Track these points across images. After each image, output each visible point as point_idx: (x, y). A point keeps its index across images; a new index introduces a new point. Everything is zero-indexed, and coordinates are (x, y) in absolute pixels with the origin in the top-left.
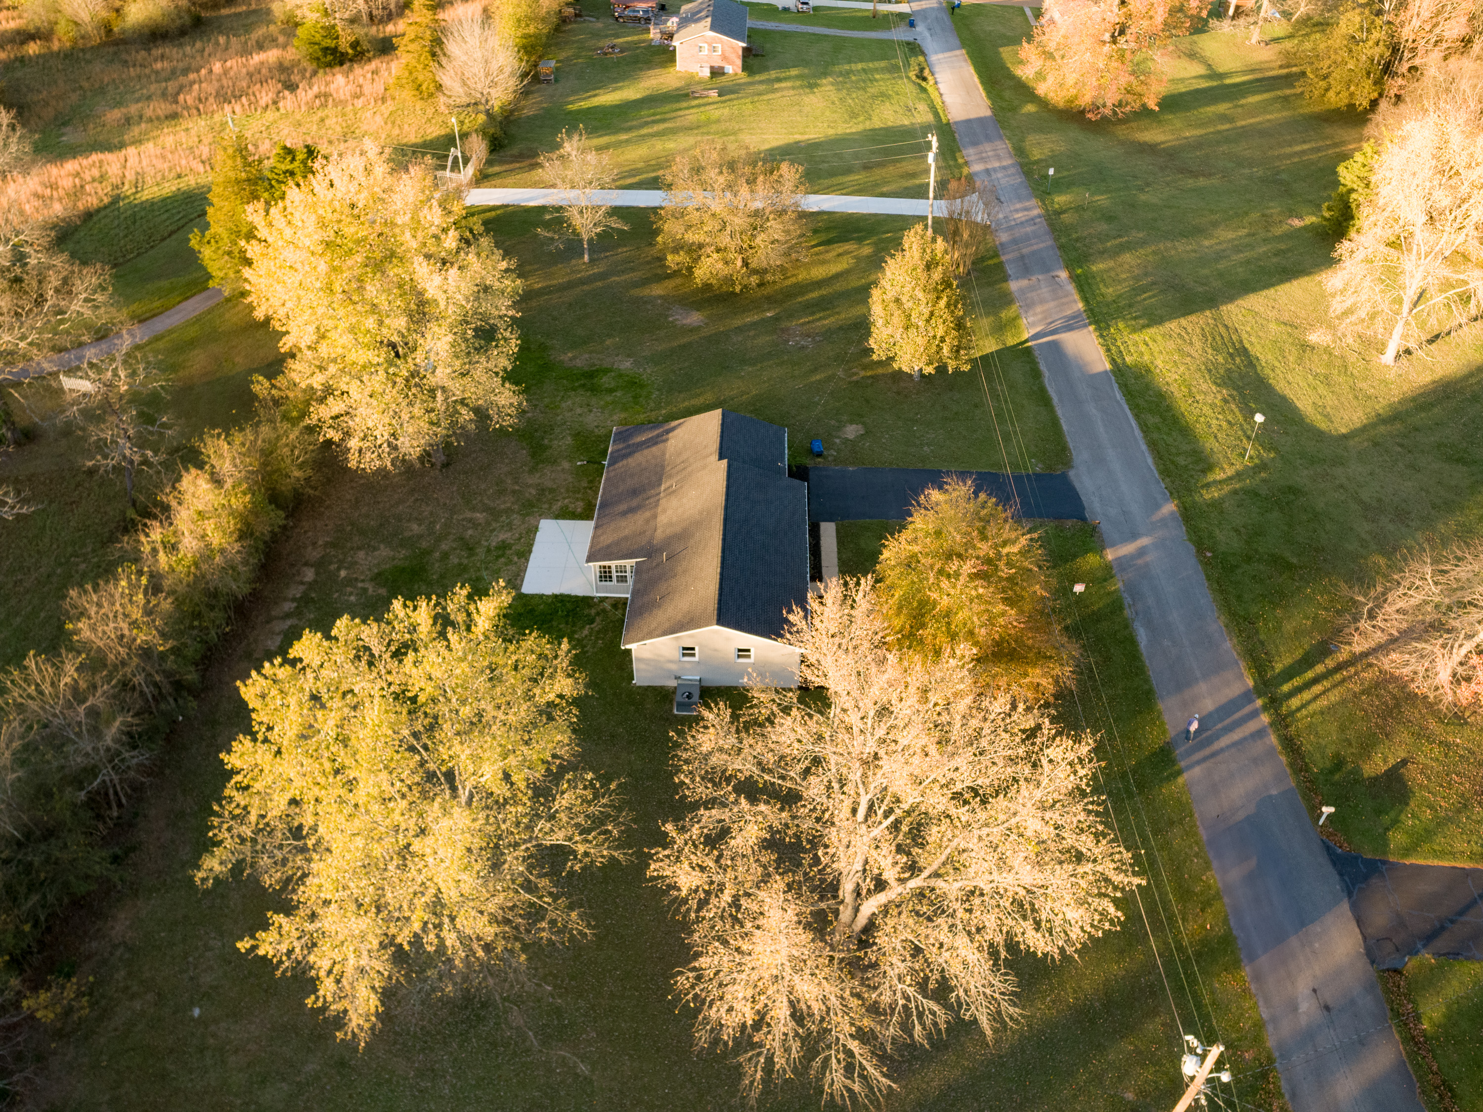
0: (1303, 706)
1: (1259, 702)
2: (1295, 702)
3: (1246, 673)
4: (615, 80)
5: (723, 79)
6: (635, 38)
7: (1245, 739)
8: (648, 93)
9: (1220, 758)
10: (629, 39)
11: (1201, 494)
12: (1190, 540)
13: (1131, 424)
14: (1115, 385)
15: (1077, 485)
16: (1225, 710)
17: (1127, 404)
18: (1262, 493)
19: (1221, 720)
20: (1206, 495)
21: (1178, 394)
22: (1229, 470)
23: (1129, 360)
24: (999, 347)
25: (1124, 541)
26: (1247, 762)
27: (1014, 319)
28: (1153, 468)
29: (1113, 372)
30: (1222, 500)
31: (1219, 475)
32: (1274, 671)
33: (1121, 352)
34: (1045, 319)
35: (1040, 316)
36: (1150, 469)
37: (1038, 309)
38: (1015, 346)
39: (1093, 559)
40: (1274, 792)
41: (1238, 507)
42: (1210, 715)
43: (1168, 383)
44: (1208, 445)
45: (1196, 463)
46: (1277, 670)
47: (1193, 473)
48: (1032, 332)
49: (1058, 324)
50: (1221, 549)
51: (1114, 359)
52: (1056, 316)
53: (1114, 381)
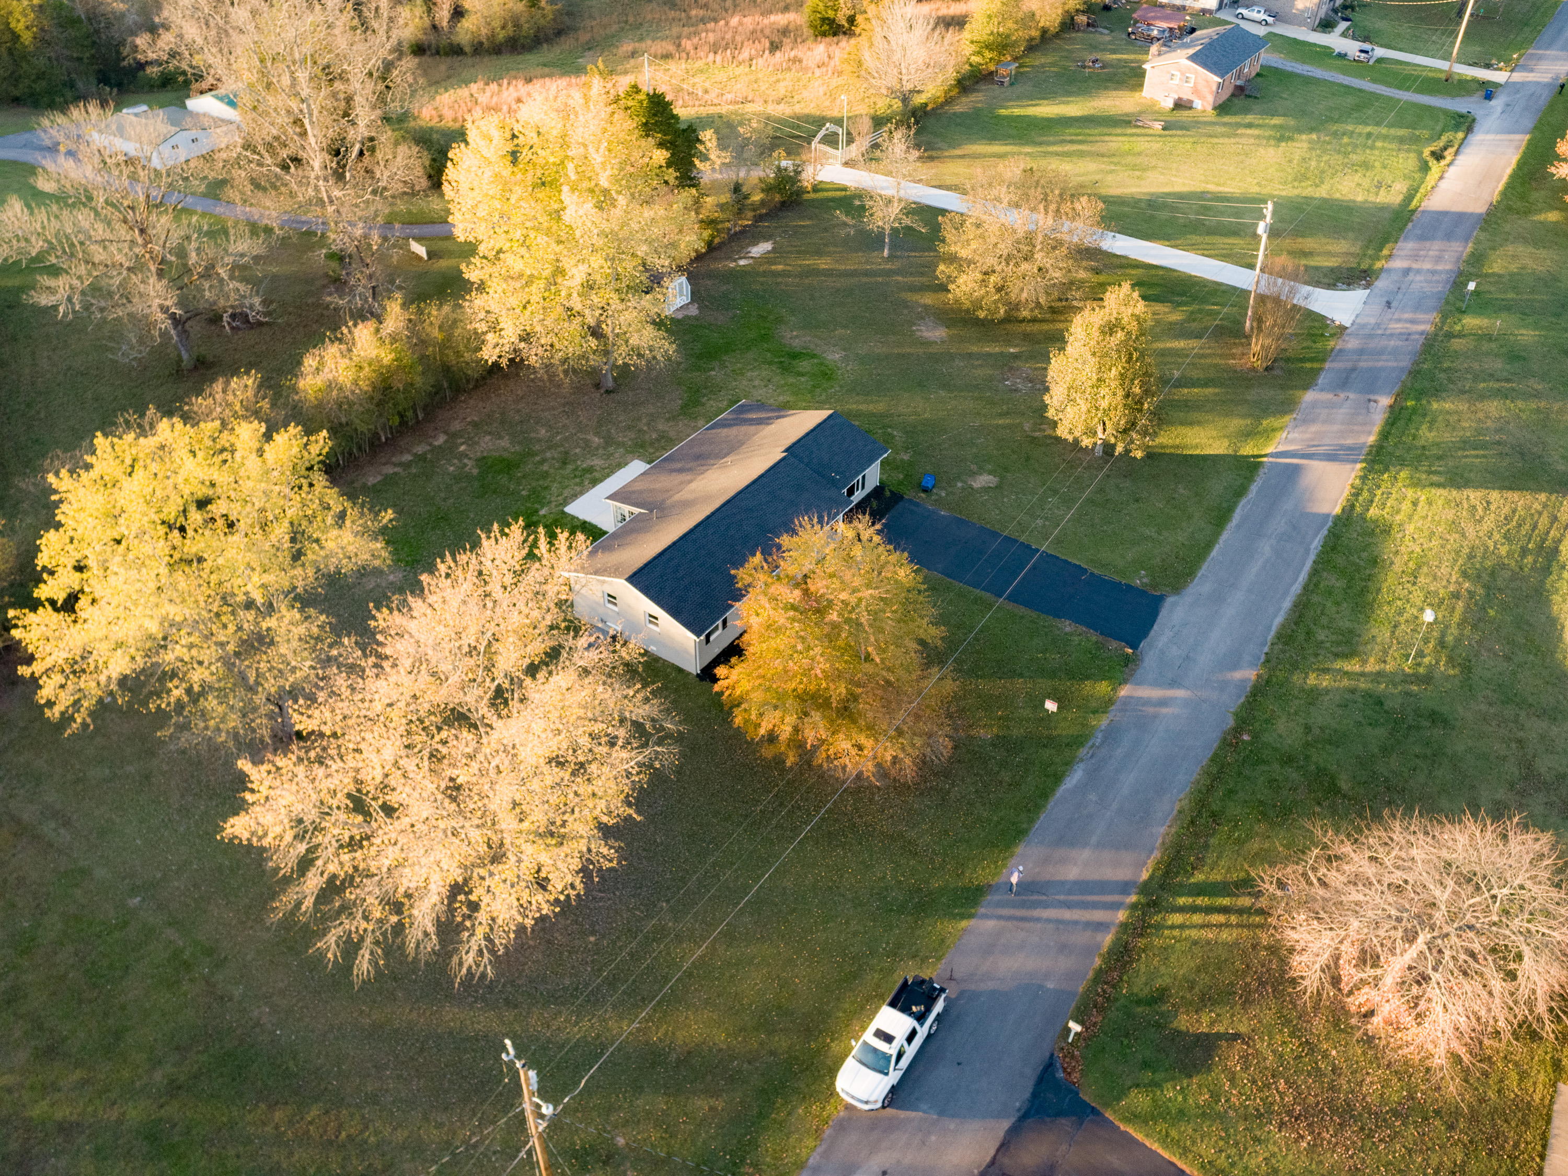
0: (1182, 927)
1: (1133, 898)
2: (1177, 918)
3: (1151, 864)
4: (1069, 94)
5: (1186, 113)
6: (1132, 57)
7: (1076, 923)
8: (1092, 112)
9: (1027, 925)
10: (1125, 56)
11: (1306, 677)
12: (1236, 714)
13: (1298, 576)
14: (1325, 532)
15: (1163, 613)
16: (1084, 887)
17: (1318, 555)
18: (1388, 704)
19: (1070, 892)
20: (1312, 680)
21: (1397, 567)
22: (1372, 666)
23: (1373, 512)
24: (1226, 452)
25: (1156, 684)
26: (1052, 944)
27: (1274, 430)
28: (1274, 628)
29: (1337, 518)
30: (1327, 691)
31: (1353, 666)
32: (1188, 878)
33: (1372, 501)
34: (1312, 440)
35: (1308, 436)
36: (1269, 628)
37: (1314, 428)
38: (1247, 457)
39: (1103, 687)
40: (1050, 985)
41: (1338, 706)
42: (1062, 883)
43: (1397, 552)
44: (1374, 631)
45: (1339, 644)
46: (1192, 880)
47: (1322, 652)
48: (1281, 448)
49: (1321, 450)
50: (1267, 738)
51: (1353, 506)
52: (1328, 441)
53: (1326, 528)
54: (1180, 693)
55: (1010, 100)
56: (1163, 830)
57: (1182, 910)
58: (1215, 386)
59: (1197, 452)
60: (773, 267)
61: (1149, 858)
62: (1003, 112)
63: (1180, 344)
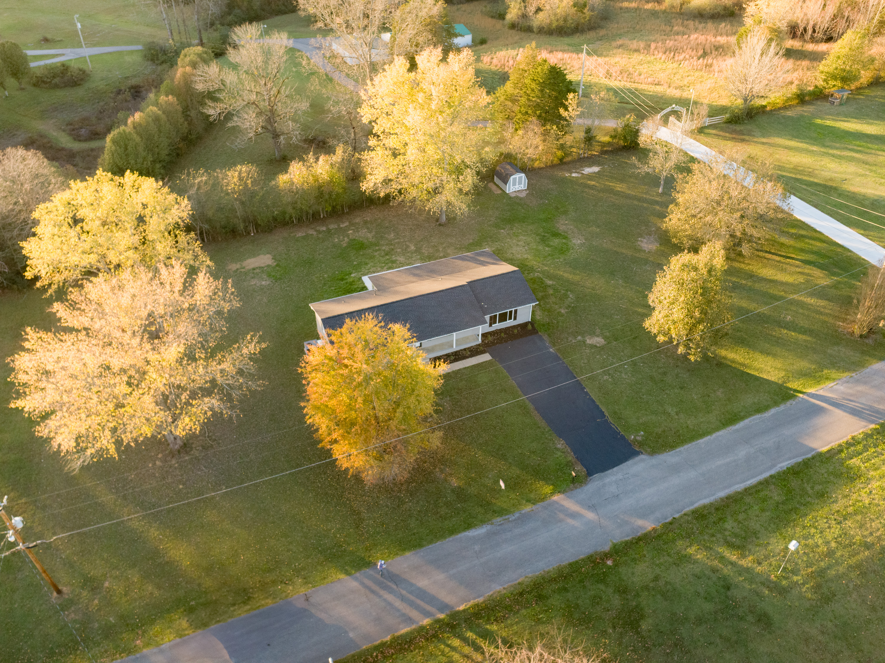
1: (442, 616)
2: (456, 642)
3: (472, 603)
7: (398, 610)
9: (372, 596)
11: (690, 546)
12: (615, 546)
13: (749, 480)
14: (800, 459)
15: (630, 462)
16: (422, 594)
17: (778, 473)
18: (734, 592)
19: (411, 593)
20: (691, 551)
21: (835, 507)
22: (747, 562)
23: (855, 462)
24: (776, 381)
25: (581, 503)
26: (374, 614)
27: (827, 379)
28: (696, 505)
29: (820, 454)
30: (696, 562)
31: (732, 556)
32: (486, 624)
33: (861, 454)
34: (851, 395)
35: (850, 391)
36: (692, 503)
37: (860, 388)
38: (791, 389)
39: (548, 489)
40: (351, 635)
41: (693, 575)
42: (412, 585)
43: (846, 496)
44: (773, 540)
45: (736, 536)
46: (488, 627)
47: (719, 536)
48: (821, 393)
49: (852, 404)
50: (623, 570)
51: (841, 451)
52: (863, 400)
53: (804, 457)
54: (590, 515)
55: (831, 115)
56: (498, 588)
57: (465, 640)
58: (810, 336)
59: (756, 373)
60: (589, 182)
61: (474, 599)
62: (819, 121)
63: (811, 301)
